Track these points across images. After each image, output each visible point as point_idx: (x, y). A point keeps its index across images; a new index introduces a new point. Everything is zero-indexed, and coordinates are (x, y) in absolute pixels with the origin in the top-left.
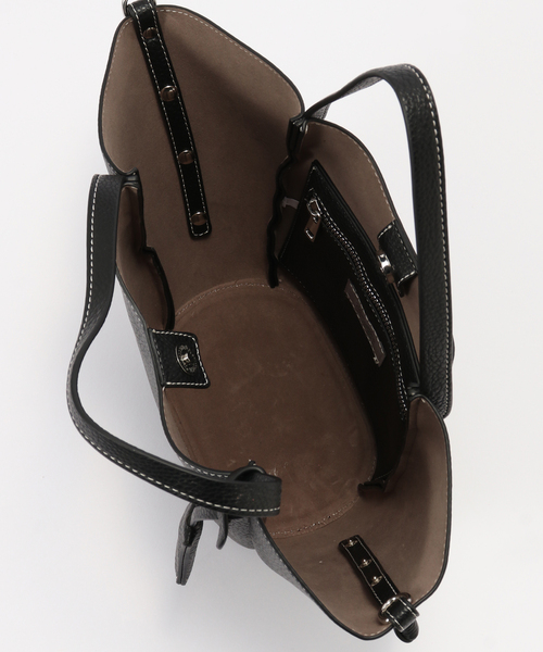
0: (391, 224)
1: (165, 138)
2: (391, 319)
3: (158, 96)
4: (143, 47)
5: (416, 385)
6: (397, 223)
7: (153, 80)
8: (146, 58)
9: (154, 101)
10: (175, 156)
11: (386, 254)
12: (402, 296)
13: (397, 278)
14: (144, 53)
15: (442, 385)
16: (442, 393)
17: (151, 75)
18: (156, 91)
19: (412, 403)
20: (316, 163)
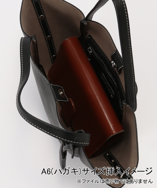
0: (115, 51)
1: (42, 32)
2: (116, 82)
3: (39, 18)
4: (33, 3)
5: (125, 101)
6: (117, 51)
7: (37, 13)
8: (34, 6)
9: (38, 20)
10: (45, 37)
11: (114, 61)
12: (119, 74)
13: (118, 68)
14: (33, 4)
15: (133, 100)
16: (134, 103)
17: (36, 12)
18: (38, 17)
19: (124, 107)
20: (90, 36)
